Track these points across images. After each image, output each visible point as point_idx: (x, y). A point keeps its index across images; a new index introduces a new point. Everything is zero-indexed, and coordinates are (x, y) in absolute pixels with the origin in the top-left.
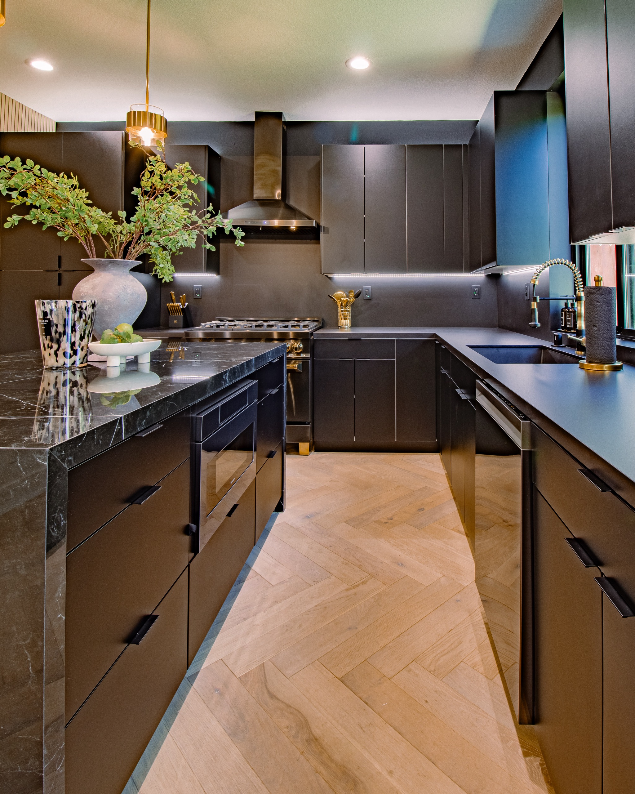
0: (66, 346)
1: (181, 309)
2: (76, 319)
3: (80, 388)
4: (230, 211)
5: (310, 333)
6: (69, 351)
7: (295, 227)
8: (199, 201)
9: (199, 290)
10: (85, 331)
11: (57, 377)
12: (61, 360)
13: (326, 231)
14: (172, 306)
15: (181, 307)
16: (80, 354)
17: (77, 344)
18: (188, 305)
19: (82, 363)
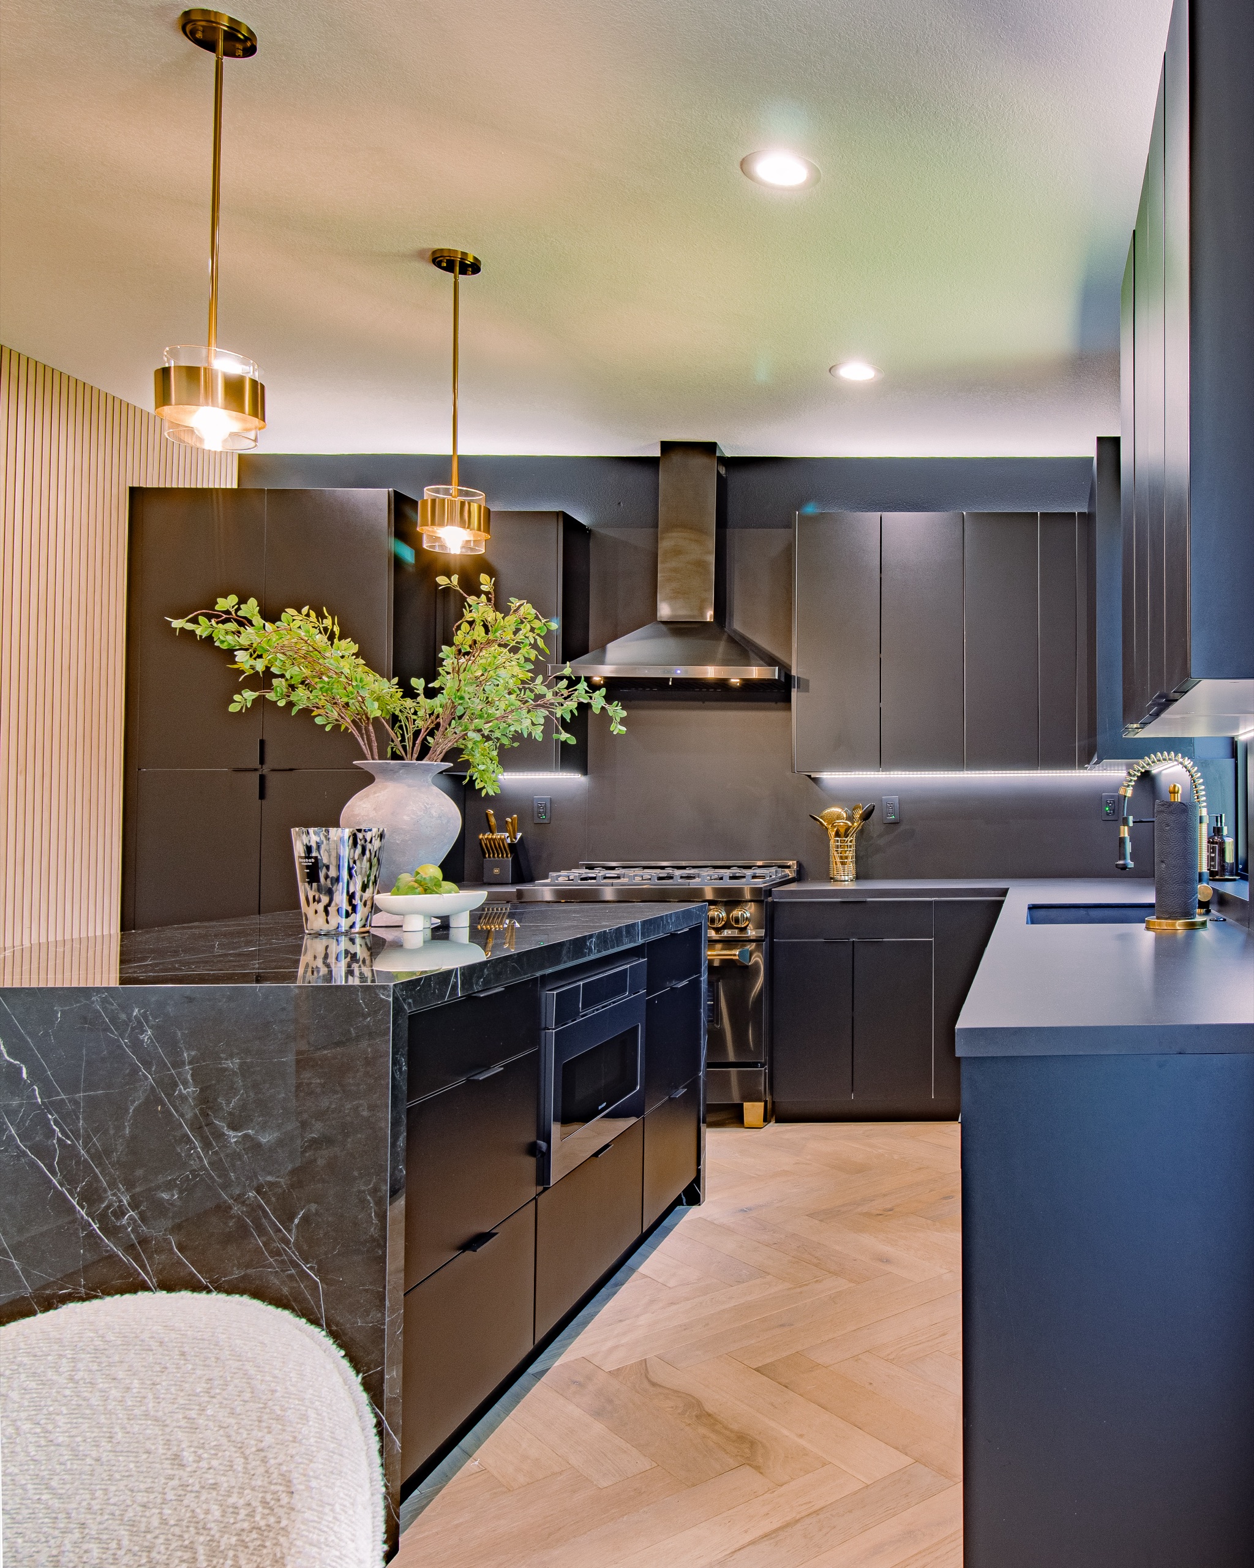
0: (341, 899)
1: (509, 844)
2: (356, 858)
3: (362, 965)
4: (610, 646)
5: (765, 891)
6: (345, 906)
7: (738, 680)
8: (548, 652)
9: (545, 806)
10: (369, 876)
11: (327, 947)
12: (335, 920)
13: (804, 685)
14: (489, 840)
15: (509, 841)
16: (362, 911)
17: (357, 896)
18: (521, 838)
19: (364, 926)
